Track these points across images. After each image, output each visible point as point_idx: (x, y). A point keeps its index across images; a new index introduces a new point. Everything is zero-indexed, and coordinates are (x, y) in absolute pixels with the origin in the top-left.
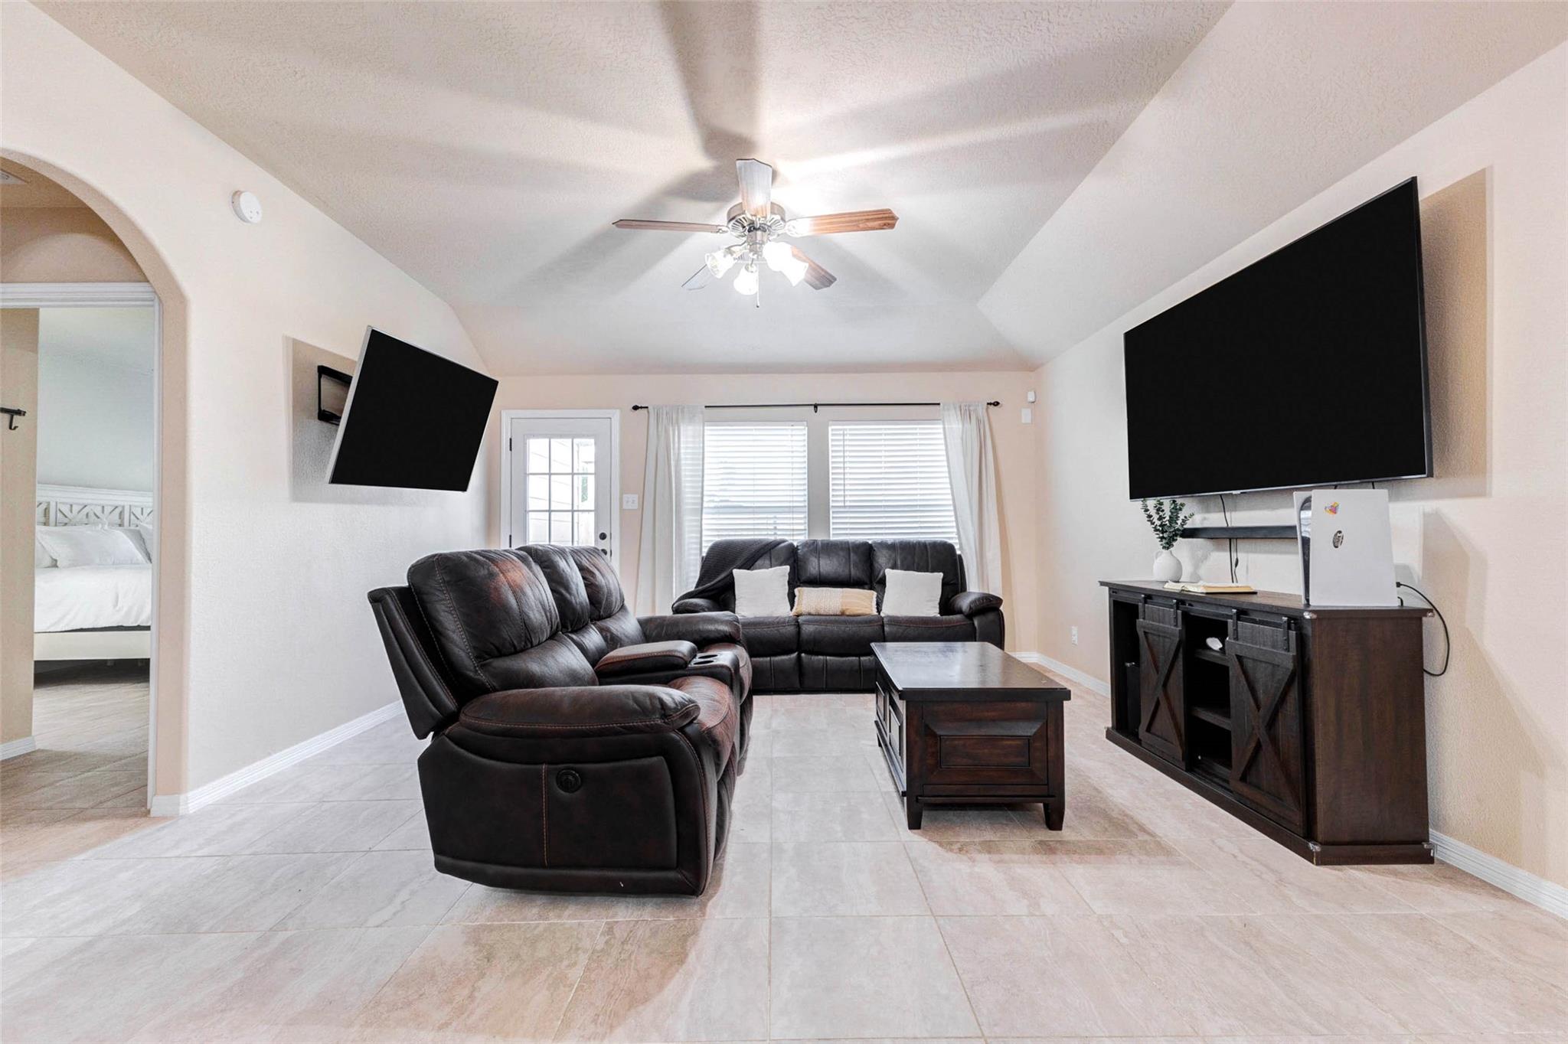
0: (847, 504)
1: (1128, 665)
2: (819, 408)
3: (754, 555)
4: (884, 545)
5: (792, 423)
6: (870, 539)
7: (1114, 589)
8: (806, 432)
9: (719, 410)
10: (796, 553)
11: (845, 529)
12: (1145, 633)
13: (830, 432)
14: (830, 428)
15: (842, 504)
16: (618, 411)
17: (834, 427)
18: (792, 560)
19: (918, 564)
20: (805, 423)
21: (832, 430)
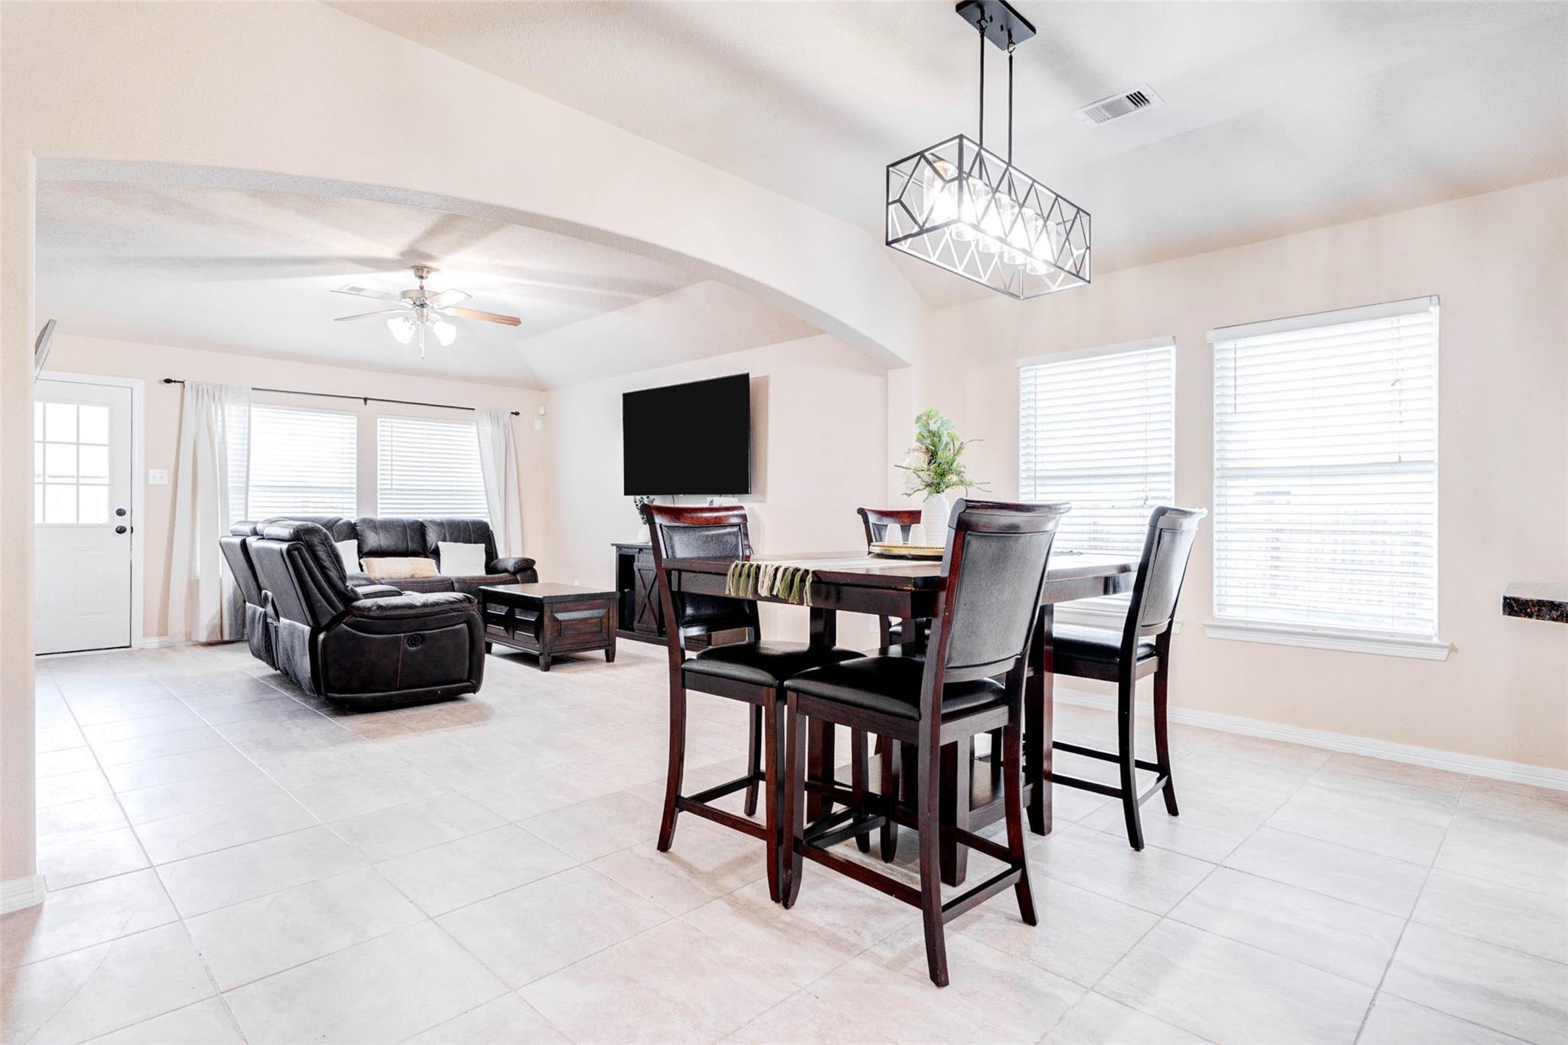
0: (394, 487)
1: (626, 590)
2: (368, 401)
4: (432, 522)
6: (421, 518)
7: (619, 547)
8: (355, 422)
9: (266, 393)
10: (356, 530)
11: (391, 509)
12: (639, 570)
13: (379, 424)
14: (379, 420)
15: (389, 487)
16: (144, 383)
18: (354, 534)
19: (463, 538)
20: (355, 413)
21: (381, 421)
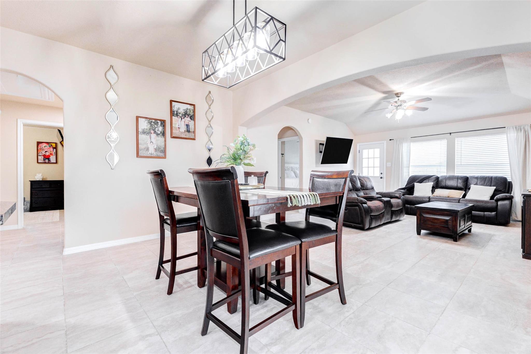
0: (462, 164)
2: (452, 134)
3: (422, 180)
4: (473, 177)
5: (441, 140)
6: (468, 175)
8: (446, 142)
9: (415, 138)
10: (439, 179)
11: (460, 172)
14: (456, 140)
15: (460, 164)
16: (386, 141)
17: (457, 139)
18: (436, 181)
19: (487, 184)
20: (446, 139)
